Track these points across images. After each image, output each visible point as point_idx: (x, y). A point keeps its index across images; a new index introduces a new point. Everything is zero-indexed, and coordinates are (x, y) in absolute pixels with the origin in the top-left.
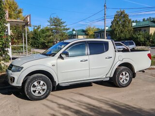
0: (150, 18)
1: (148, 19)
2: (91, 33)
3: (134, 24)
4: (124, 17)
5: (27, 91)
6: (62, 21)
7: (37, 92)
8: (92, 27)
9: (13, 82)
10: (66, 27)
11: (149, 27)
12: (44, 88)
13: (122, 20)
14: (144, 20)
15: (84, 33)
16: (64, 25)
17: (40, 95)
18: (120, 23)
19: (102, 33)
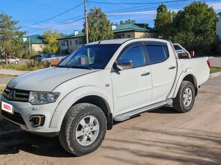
0: (129, 20)
1: (126, 21)
2: (52, 40)
3: (114, 28)
4: (101, 17)
5: (71, 139)
6: (11, 20)
7: (86, 138)
8: (53, 32)
9: (42, 124)
10: (20, 31)
11: (134, 31)
12: (94, 129)
13: (98, 22)
14: (121, 23)
15: (41, 41)
16: (16, 26)
17: (90, 143)
18: (95, 25)
19: (69, 40)
